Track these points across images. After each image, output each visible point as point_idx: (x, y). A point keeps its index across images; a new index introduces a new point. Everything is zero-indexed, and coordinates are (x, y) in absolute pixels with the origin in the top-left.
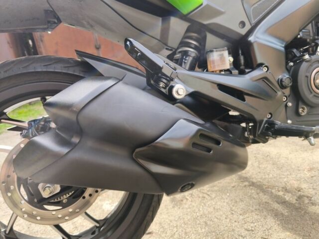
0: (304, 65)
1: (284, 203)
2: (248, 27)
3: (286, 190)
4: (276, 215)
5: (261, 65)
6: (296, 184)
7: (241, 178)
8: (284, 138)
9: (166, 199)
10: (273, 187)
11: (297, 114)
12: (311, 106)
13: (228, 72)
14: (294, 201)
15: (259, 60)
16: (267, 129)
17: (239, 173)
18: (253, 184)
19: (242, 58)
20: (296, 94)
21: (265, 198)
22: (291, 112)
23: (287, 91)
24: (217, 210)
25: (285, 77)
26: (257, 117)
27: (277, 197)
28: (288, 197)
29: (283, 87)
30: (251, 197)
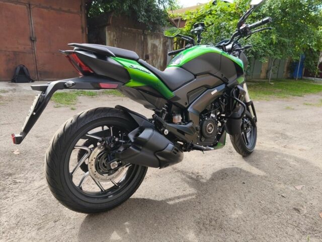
0: (205, 122)
1: (192, 178)
2: (188, 105)
3: (193, 173)
4: (188, 183)
5: (191, 121)
6: (197, 171)
7: (173, 168)
8: (196, 151)
9: (151, 171)
10: (187, 172)
11: (201, 140)
12: (206, 138)
13: (180, 124)
14: (195, 178)
15: (191, 119)
16: (191, 147)
17: (172, 166)
18: (179, 171)
19: (184, 117)
20: (201, 134)
21: (184, 177)
22: (199, 140)
23: (198, 132)
24: (164, 182)
25: (199, 127)
26: (188, 141)
27: (189, 176)
28: (193, 176)
29: (197, 130)
30: (178, 176)
